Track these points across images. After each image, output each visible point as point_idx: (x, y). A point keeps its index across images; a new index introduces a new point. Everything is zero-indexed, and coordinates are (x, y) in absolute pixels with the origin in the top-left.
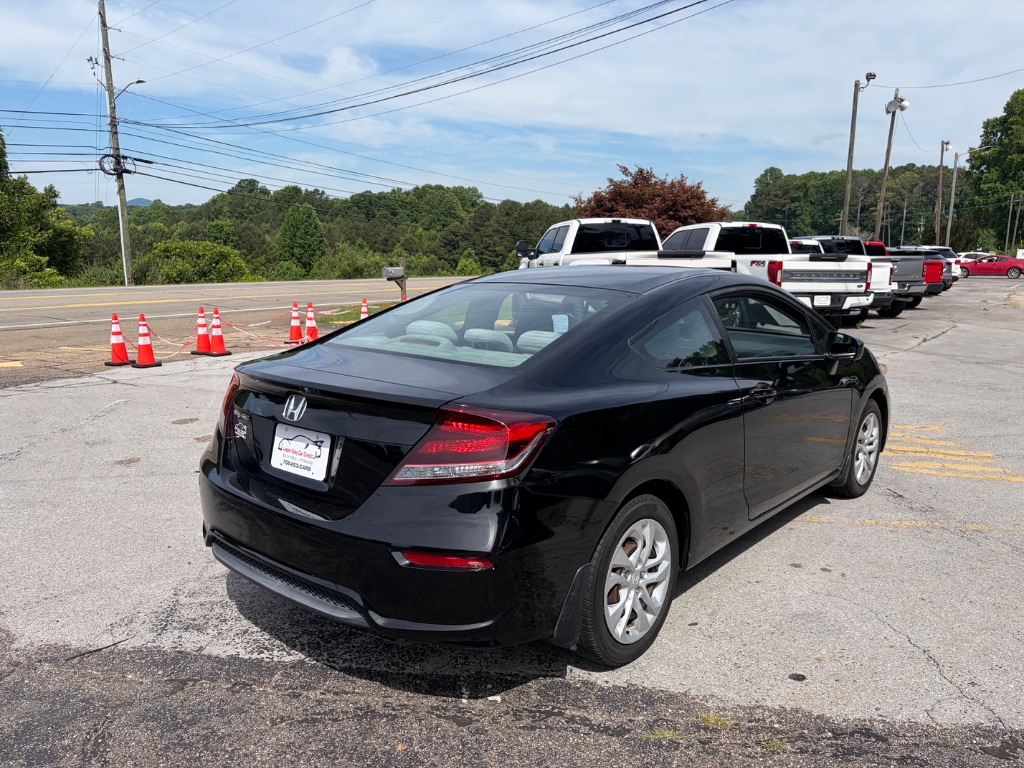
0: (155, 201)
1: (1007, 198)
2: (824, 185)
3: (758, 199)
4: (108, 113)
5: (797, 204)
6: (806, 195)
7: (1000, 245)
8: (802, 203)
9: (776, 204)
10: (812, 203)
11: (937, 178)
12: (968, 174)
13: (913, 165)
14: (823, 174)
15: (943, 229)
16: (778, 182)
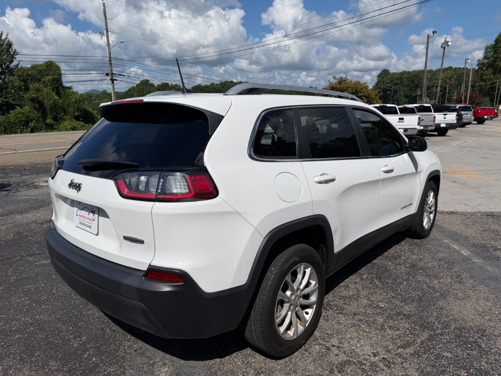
0: (103, 91)
1: (496, 83)
2: (410, 77)
3: (378, 84)
4: (108, 55)
5: (397, 86)
6: (401, 82)
7: (491, 104)
8: (399, 86)
9: (387, 87)
10: (404, 86)
11: (463, 73)
12: (477, 71)
13: (451, 67)
14: (409, 72)
15: (466, 98)
16: (388, 76)
